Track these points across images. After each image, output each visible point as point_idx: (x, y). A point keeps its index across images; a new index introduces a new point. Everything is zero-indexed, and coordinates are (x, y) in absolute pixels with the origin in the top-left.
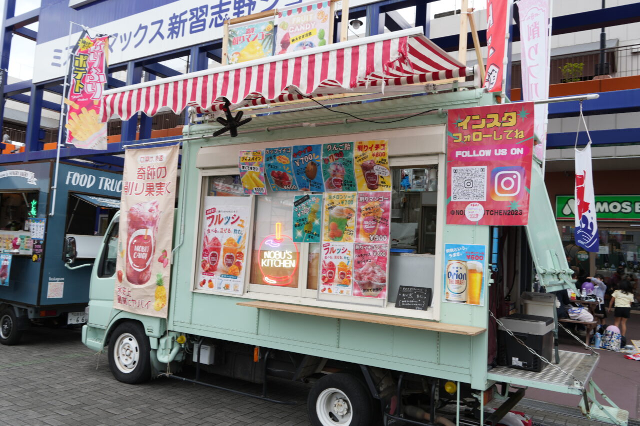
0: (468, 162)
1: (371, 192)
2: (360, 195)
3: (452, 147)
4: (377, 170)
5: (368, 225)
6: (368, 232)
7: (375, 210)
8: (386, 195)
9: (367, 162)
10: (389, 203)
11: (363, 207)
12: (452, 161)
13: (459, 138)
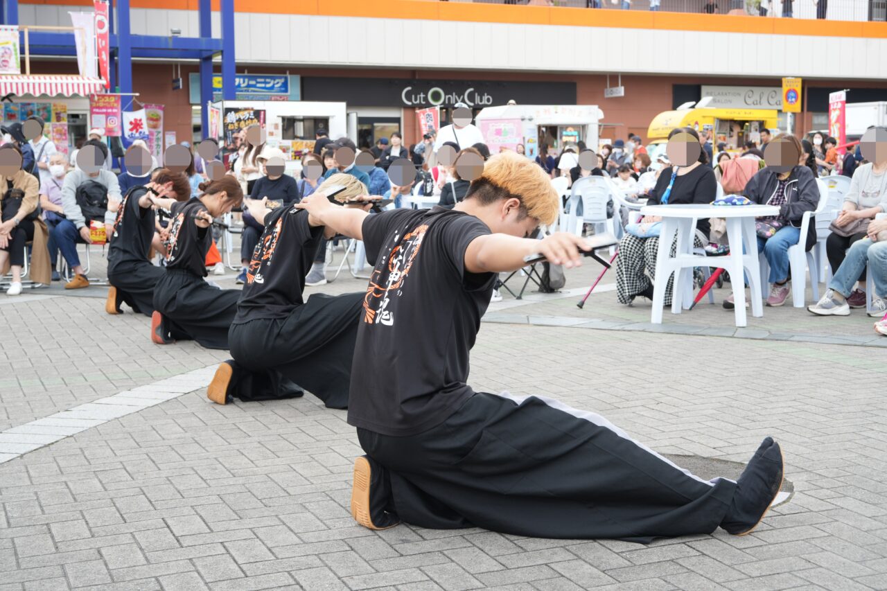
0: (98, 113)
1: (58, 123)
2: (53, 125)
3: (92, 108)
4: (62, 115)
5: (58, 136)
6: (58, 139)
7: (61, 131)
8: (64, 125)
9: (58, 111)
10: (66, 128)
11: (55, 130)
12: (92, 113)
13: (94, 105)
